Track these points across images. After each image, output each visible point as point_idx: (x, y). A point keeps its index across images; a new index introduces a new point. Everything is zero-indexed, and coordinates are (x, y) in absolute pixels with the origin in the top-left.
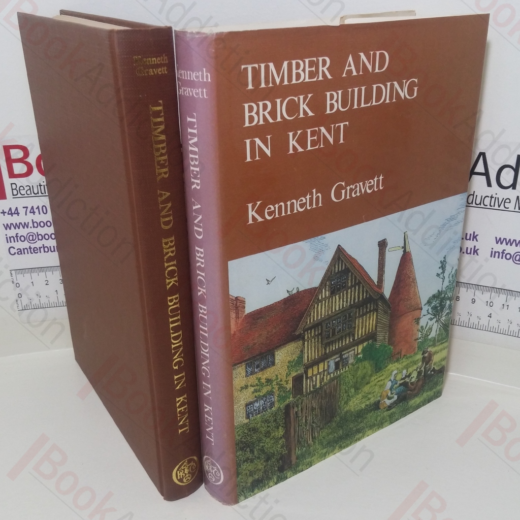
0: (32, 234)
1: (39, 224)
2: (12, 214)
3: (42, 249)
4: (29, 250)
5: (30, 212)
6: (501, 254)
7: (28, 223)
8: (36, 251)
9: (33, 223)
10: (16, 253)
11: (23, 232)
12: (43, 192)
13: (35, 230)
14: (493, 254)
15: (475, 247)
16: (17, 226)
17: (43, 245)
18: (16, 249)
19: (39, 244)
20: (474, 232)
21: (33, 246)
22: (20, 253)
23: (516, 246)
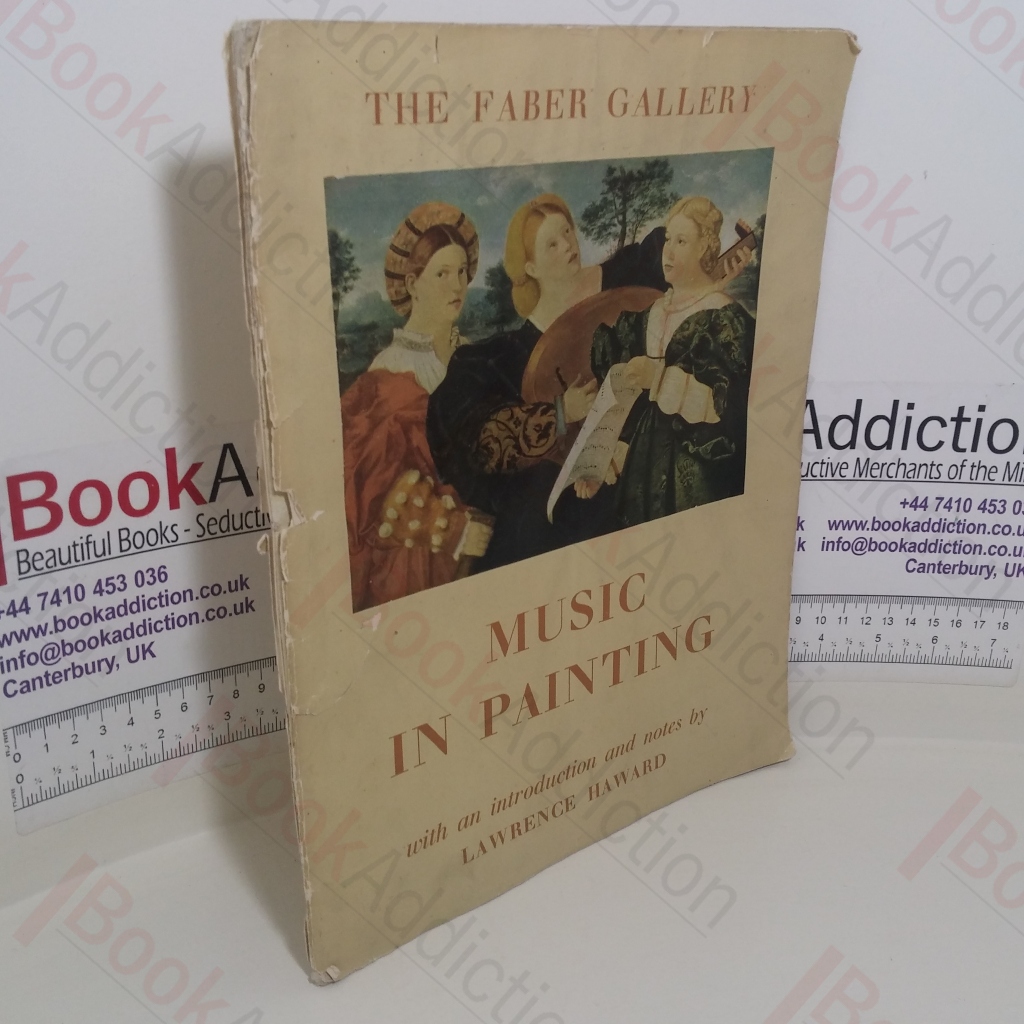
0: (52, 646)
1: (67, 624)
2: (15, 613)
3: (70, 674)
4: (44, 680)
5: (52, 602)
6: (836, 545)
7: (46, 624)
8: (56, 678)
9: (56, 622)
10: (19, 693)
11: (34, 645)
12: (79, 557)
13: (56, 638)
14: (825, 546)
15: (800, 539)
16: (23, 636)
17: (73, 664)
18: (19, 682)
19: (64, 664)
20: (798, 518)
21: (51, 670)
22: (25, 690)
23: (857, 529)
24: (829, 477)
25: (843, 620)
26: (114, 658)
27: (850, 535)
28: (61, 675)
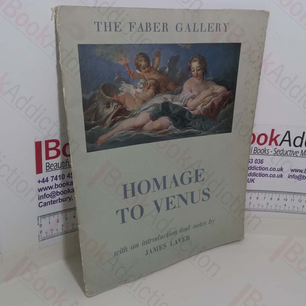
0: (54, 192)
1: (59, 186)
2: (44, 182)
3: (58, 201)
4: (51, 202)
5: (55, 179)
6: (293, 177)
7: (53, 186)
8: (54, 202)
9: (55, 185)
10: (43, 206)
11: (49, 192)
12: (64, 166)
13: (55, 190)
14: (289, 177)
15: (281, 174)
16: (46, 189)
17: (59, 198)
18: (43, 203)
19: (57, 198)
20: (282, 167)
21: (53, 200)
22: (45, 205)
23: (300, 172)
24: (292, 155)
25: (293, 200)
26: (71, 197)
27: (298, 174)
28: (55, 201)
